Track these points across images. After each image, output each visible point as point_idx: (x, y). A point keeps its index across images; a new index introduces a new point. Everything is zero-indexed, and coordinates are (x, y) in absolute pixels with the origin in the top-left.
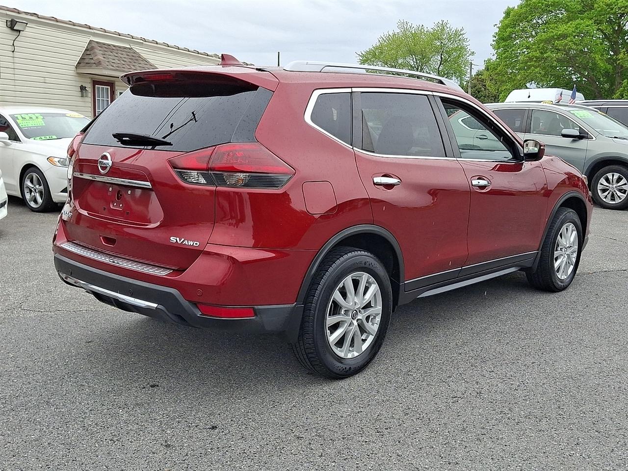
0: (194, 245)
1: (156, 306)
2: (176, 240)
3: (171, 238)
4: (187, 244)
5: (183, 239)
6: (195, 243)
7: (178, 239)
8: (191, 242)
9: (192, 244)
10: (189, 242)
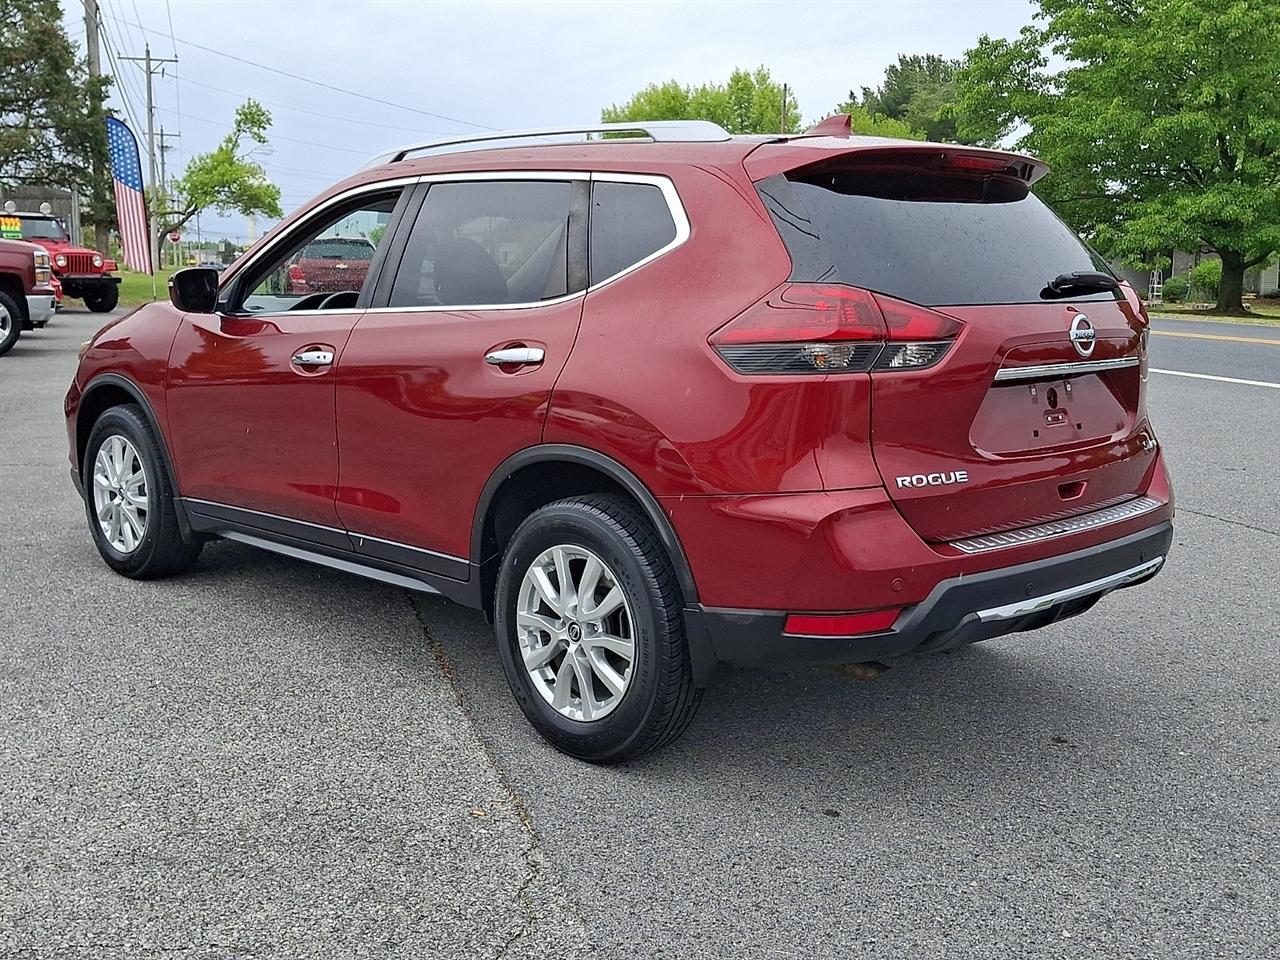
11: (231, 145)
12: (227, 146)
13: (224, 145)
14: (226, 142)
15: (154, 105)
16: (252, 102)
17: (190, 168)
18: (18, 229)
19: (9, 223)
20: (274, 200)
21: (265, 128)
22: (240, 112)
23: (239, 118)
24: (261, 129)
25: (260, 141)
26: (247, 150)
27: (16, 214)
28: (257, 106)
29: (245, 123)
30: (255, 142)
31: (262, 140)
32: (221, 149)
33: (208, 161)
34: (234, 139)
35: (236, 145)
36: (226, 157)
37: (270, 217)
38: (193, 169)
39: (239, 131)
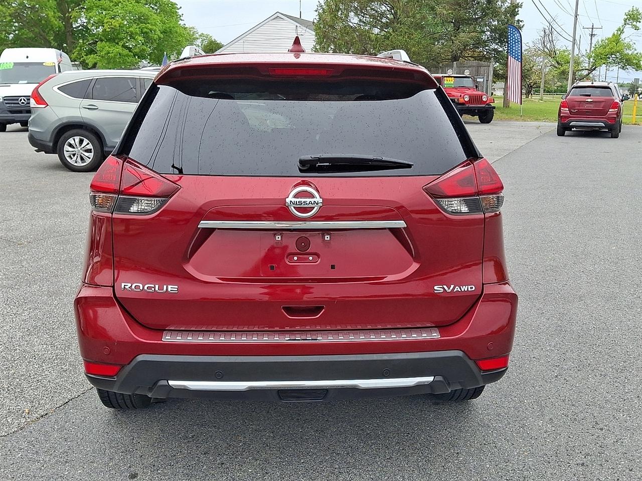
0: (469, 290)
1: (432, 380)
2: (443, 288)
3: (436, 288)
4: (460, 290)
5: (452, 286)
6: (469, 287)
7: (445, 287)
8: (464, 287)
9: (466, 290)
10: (461, 287)
11: (619, 32)
12: (617, 33)
13: (616, 32)
14: (617, 31)
15: (578, 14)
16: (634, 8)
17: (595, 46)
18: (452, 83)
19: (448, 80)
20: (639, 61)
21: (640, 22)
22: (627, 14)
23: (626, 17)
24: (638, 23)
25: (636, 29)
26: (629, 34)
27: (452, 75)
28: (637, 10)
29: (629, 20)
30: (633, 30)
31: (637, 28)
32: (614, 34)
33: (606, 41)
34: (622, 29)
35: (622, 32)
36: (616, 39)
37: (637, 70)
38: (597, 46)
39: (625, 24)
